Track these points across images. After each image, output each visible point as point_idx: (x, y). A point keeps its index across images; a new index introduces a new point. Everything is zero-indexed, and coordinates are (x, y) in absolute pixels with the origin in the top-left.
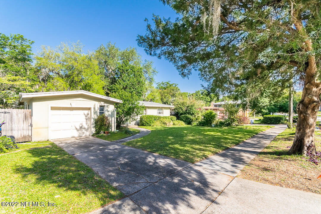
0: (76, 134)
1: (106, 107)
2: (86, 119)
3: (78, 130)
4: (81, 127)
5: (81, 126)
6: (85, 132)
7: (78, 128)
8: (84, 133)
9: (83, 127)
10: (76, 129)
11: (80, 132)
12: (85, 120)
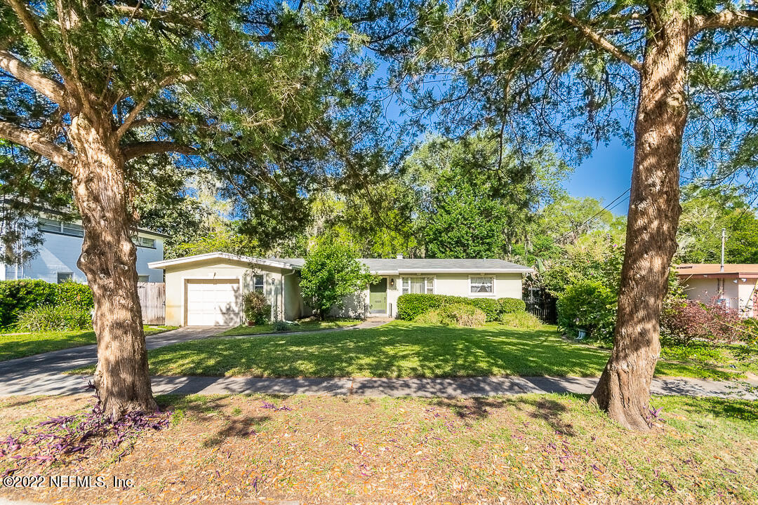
0: (221, 320)
1: (265, 277)
2: (235, 296)
3: (223, 314)
4: (228, 309)
5: (228, 307)
6: (234, 317)
7: (224, 311)
8: (232, 319)
9: (231, 309)
10: (221, 311)
11: (226, 316)
12: (234, 298)
